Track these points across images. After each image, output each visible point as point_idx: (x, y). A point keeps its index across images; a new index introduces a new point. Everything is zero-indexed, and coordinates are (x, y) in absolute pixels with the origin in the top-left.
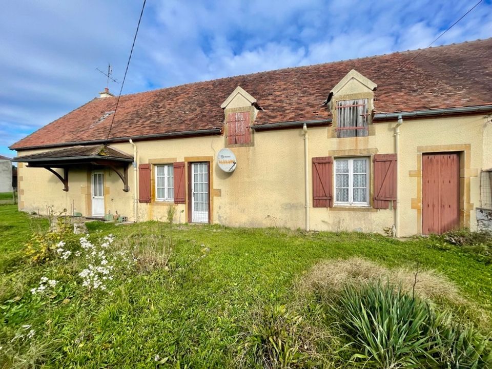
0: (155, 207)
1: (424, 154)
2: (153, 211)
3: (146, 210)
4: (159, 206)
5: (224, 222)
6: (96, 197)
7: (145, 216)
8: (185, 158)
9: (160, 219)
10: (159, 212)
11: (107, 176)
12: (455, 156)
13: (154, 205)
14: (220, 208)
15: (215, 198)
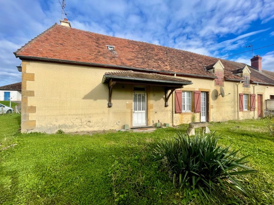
0: (184, 115)
1: (258, 95)
2: (183, 118)
3: (178, 118)
4: (186, 115)
5: (214, 120)
6: (136, 112)
7: (178, 122)
8: (199, 89)
9: (187, 122)
10: (186, 119)
11: (151, 96)
12: (260, 96)
13: (183, 114)
14: (213, 114)
15: (211, 109)
